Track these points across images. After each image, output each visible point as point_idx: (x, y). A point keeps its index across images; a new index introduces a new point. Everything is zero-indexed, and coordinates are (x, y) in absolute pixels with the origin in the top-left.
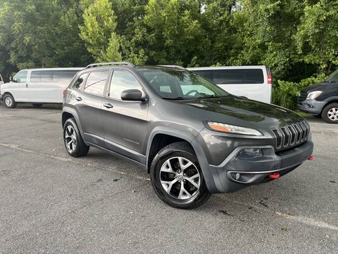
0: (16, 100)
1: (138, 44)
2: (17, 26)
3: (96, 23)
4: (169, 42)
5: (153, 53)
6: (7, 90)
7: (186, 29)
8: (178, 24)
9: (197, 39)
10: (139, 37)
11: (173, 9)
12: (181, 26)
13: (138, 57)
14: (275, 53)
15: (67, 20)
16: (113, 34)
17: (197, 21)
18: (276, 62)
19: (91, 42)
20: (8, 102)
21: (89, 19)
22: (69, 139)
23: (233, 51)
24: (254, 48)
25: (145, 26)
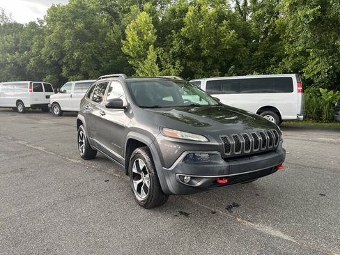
0: (63, 109)
1: (175, 56)
2: (67, 43)
3: (136, 37)
4: (205, 52)
5: (189, 64)
6: (55, 100)
7: (223, 40)
8: (216, 34)
9: (235, 48)
10: (176, 48)
11: (210, 19)
12: (218, 36)
13: (174, 68)
14: (317, 60)
15: (112, 35)
16: (151, 47)
17: (234, 31)
18: (318, 70)
19: (132, 55)
20: (56, 111)
21: (131, 34)
22: (82, 143)
23: (273, 59)
24: (295, 56)
25: (183, 38)
